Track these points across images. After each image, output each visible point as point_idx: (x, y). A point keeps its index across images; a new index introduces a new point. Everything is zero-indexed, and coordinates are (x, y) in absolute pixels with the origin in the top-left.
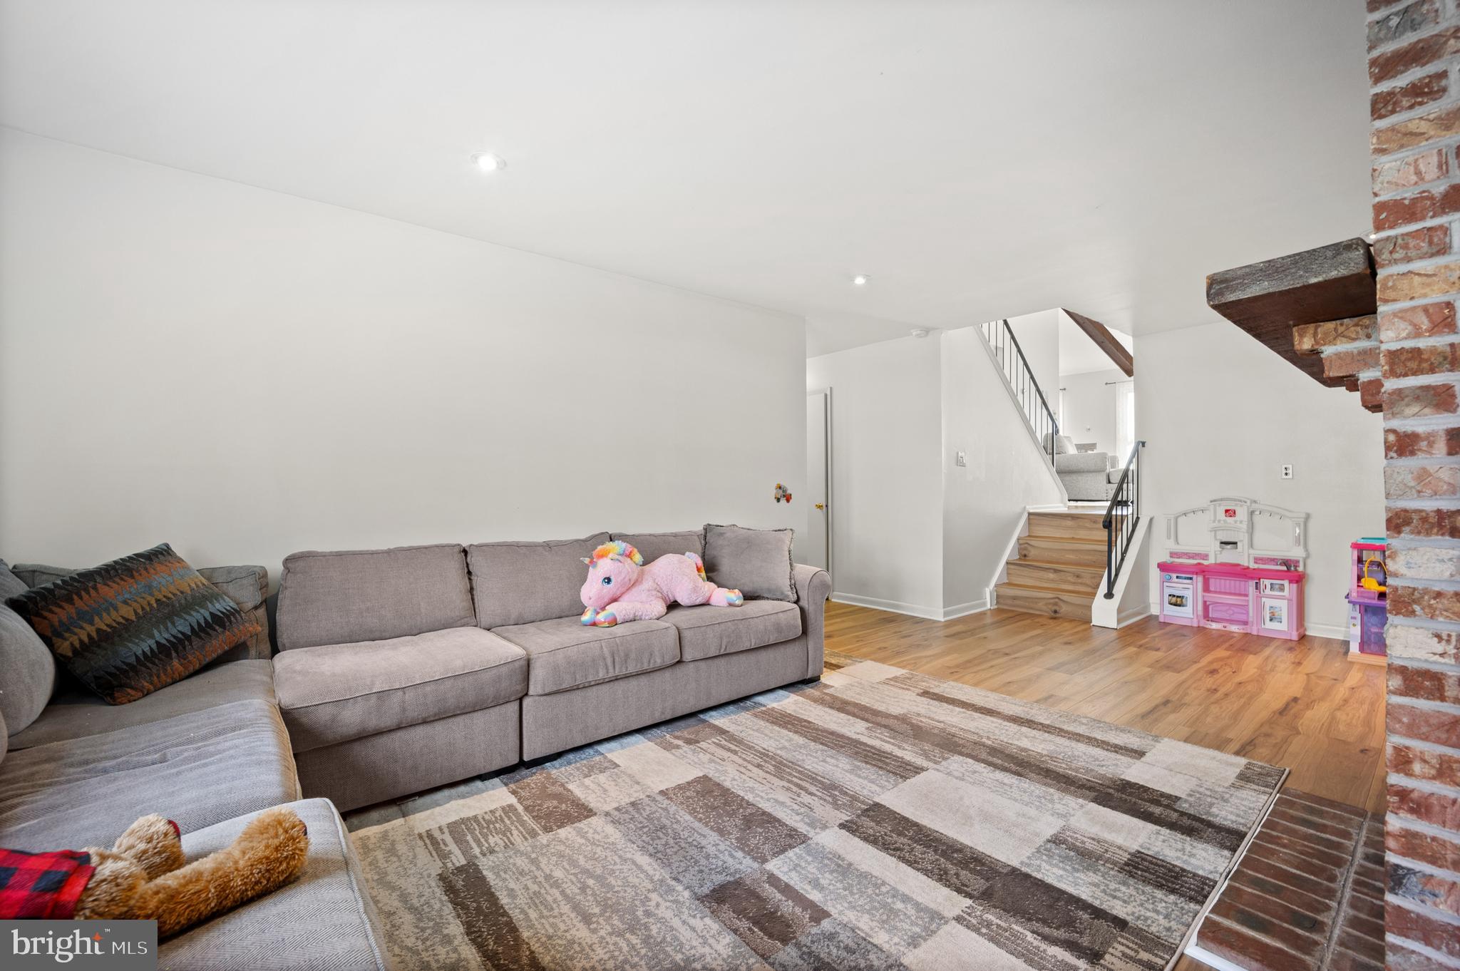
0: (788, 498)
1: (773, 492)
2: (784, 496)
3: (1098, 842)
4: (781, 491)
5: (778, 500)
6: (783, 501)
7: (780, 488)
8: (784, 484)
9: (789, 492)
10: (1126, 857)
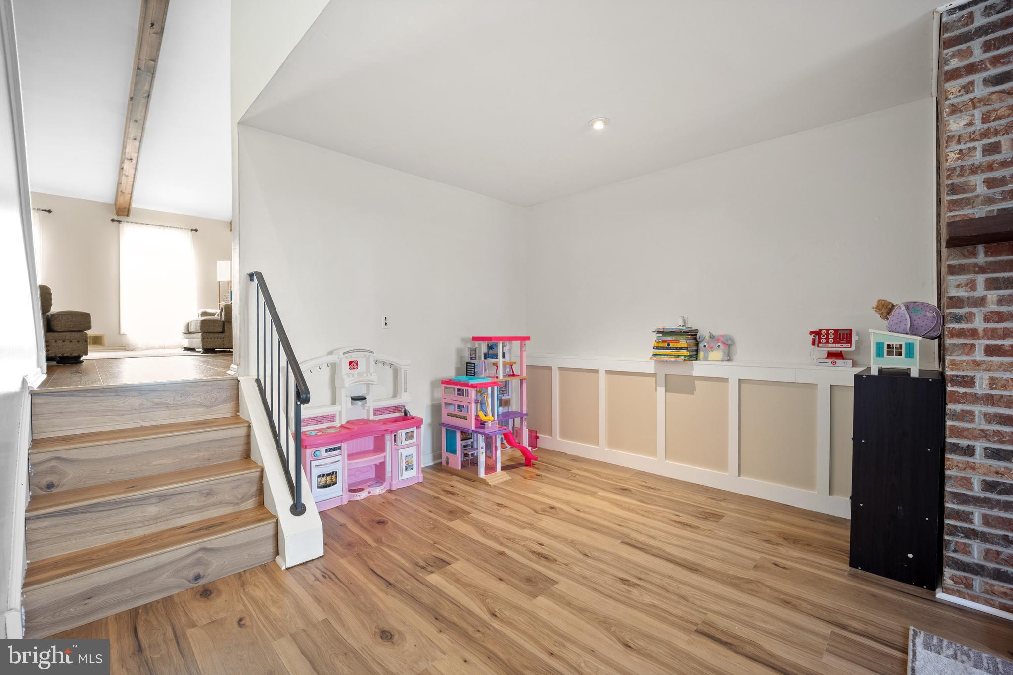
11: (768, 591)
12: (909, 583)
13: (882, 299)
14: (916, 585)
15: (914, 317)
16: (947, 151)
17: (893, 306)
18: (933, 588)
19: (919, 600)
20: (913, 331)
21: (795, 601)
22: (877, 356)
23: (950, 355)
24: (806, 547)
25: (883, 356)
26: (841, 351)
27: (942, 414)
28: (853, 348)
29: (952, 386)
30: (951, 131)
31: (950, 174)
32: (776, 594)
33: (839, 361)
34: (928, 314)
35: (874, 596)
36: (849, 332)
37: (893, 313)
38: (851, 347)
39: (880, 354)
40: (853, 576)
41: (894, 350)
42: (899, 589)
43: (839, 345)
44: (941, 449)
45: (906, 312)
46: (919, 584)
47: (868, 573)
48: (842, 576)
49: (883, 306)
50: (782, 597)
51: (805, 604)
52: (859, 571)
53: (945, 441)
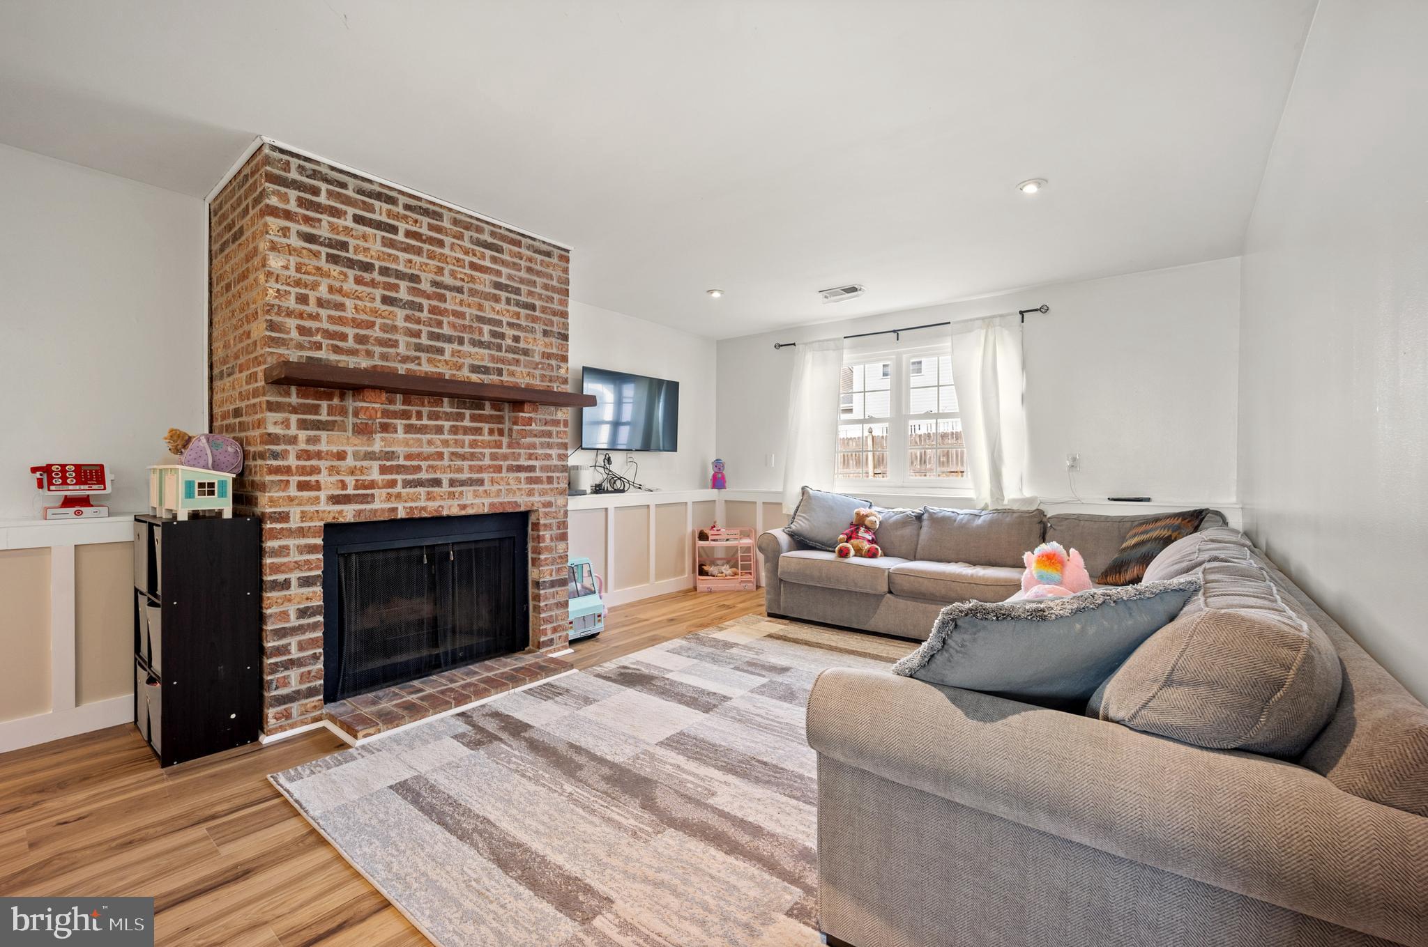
11: (88, 852)
12: (233, 746)
13: (175, 428)
14: (240, 745)
15: (215, 451)
16: (267, 285)
17: (190, 439)
18: (255, 738)
19: (253, 754)
20: (216, 467)
21: (137, 836)
22: (186, 497)
23: (269, 492)
24: (87, 782)
25: (193, 497)
26: (88, 496)
27: (260, 552)
28: (108, 490)
29: (271, 523)
30: (270, 267)
31: (269, 310)
32: (105, 847)
33: (86, 510)
34: (230, 449)
35: (214, 776)
36: (98, 468)
37: (190, 446)
38: (105, 489)
39: (189, 495)
40: (172, 775)
41: (206, 489)
42: (229, 757)
43: (86, 487)
44: (259, 586)
45: (206, 445)
46: (243, 743)
47: (188, 763)
48: (163, 781)
49: (179, 437)
50: (114, 844)
51: (151, 831)
52: (176, 766)
53: (262, 581)
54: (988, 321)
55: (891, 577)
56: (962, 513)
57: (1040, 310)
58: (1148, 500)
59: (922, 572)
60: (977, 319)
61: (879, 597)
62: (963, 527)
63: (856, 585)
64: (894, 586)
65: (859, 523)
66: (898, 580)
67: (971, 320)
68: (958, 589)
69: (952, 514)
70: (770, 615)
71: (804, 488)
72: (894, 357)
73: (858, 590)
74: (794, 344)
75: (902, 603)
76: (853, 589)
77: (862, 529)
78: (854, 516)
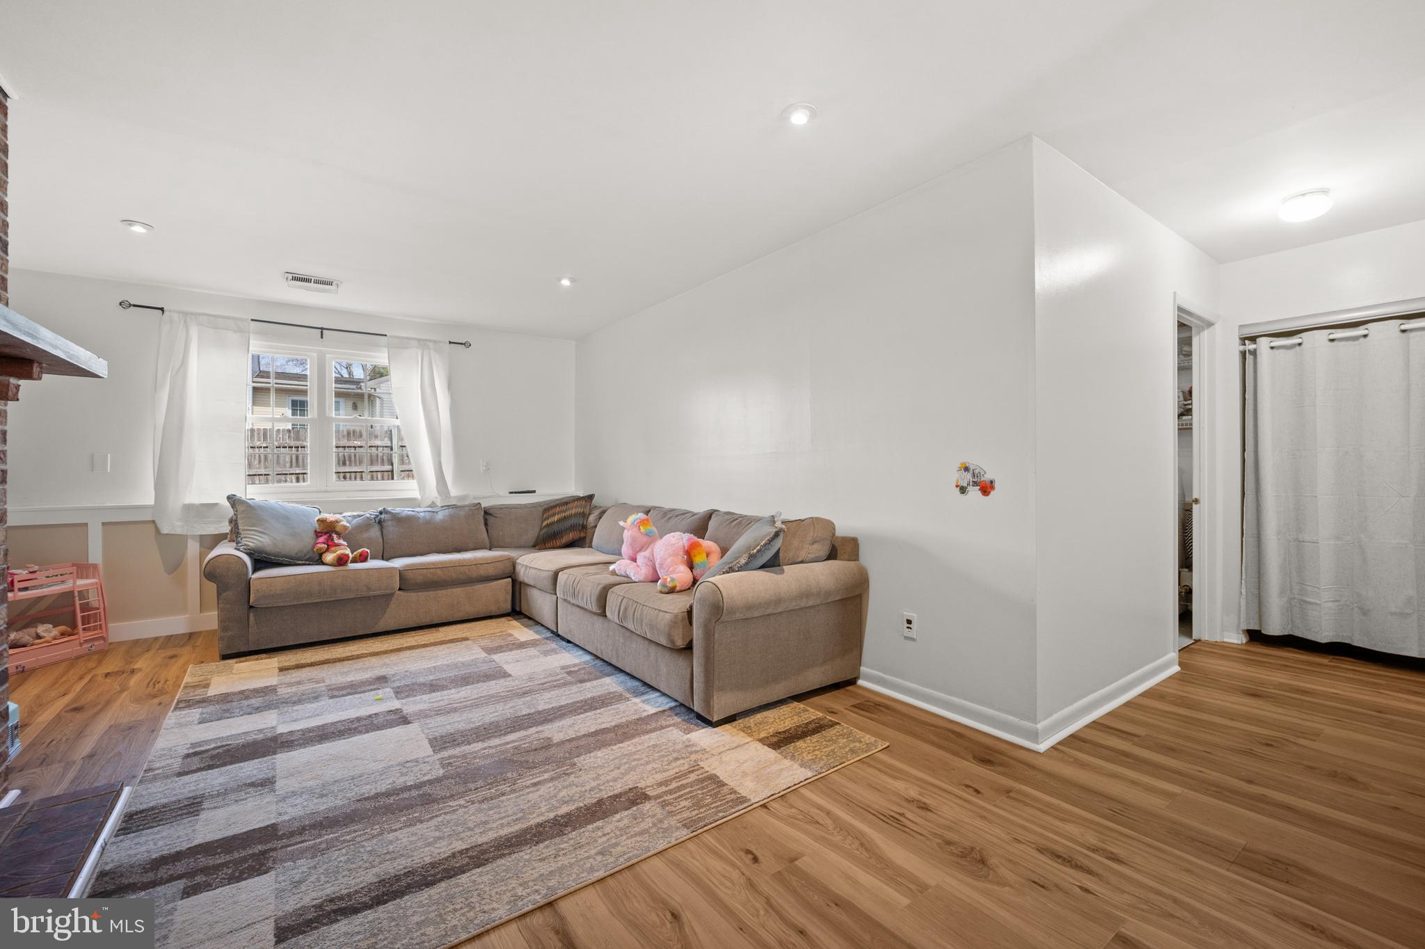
0: (986, 489)
1: (955, 476)
2: (975, 484)
3: (236, 801)
4: (969, 476)
5: (963, 490)
6: (974, 492)
7: (966, 469)
8: (974, 461)
9: (988, 477)
10: (206, 805)
54: (423, 343)
55: (402, 574)
56: (421, 512)
57: (464, 344)
58: (534, 492)
59: (433, 564)
60: (414, 339)
61: (388, 597)
62: (428, 522)
63: (369, 589)
64: (406, 582)
65: (328, 530)
66: (410, 575)
67: (407, 338)
68: (467, 571)
69: (414, 513)
70: (225, 657)
71: (229, 498)
72: (315, 354)
73: (372, 593)
74: (162, 309)
75: (412, 596)
76: (365, 594)
77: (335, 536)
78: (317, 525)
